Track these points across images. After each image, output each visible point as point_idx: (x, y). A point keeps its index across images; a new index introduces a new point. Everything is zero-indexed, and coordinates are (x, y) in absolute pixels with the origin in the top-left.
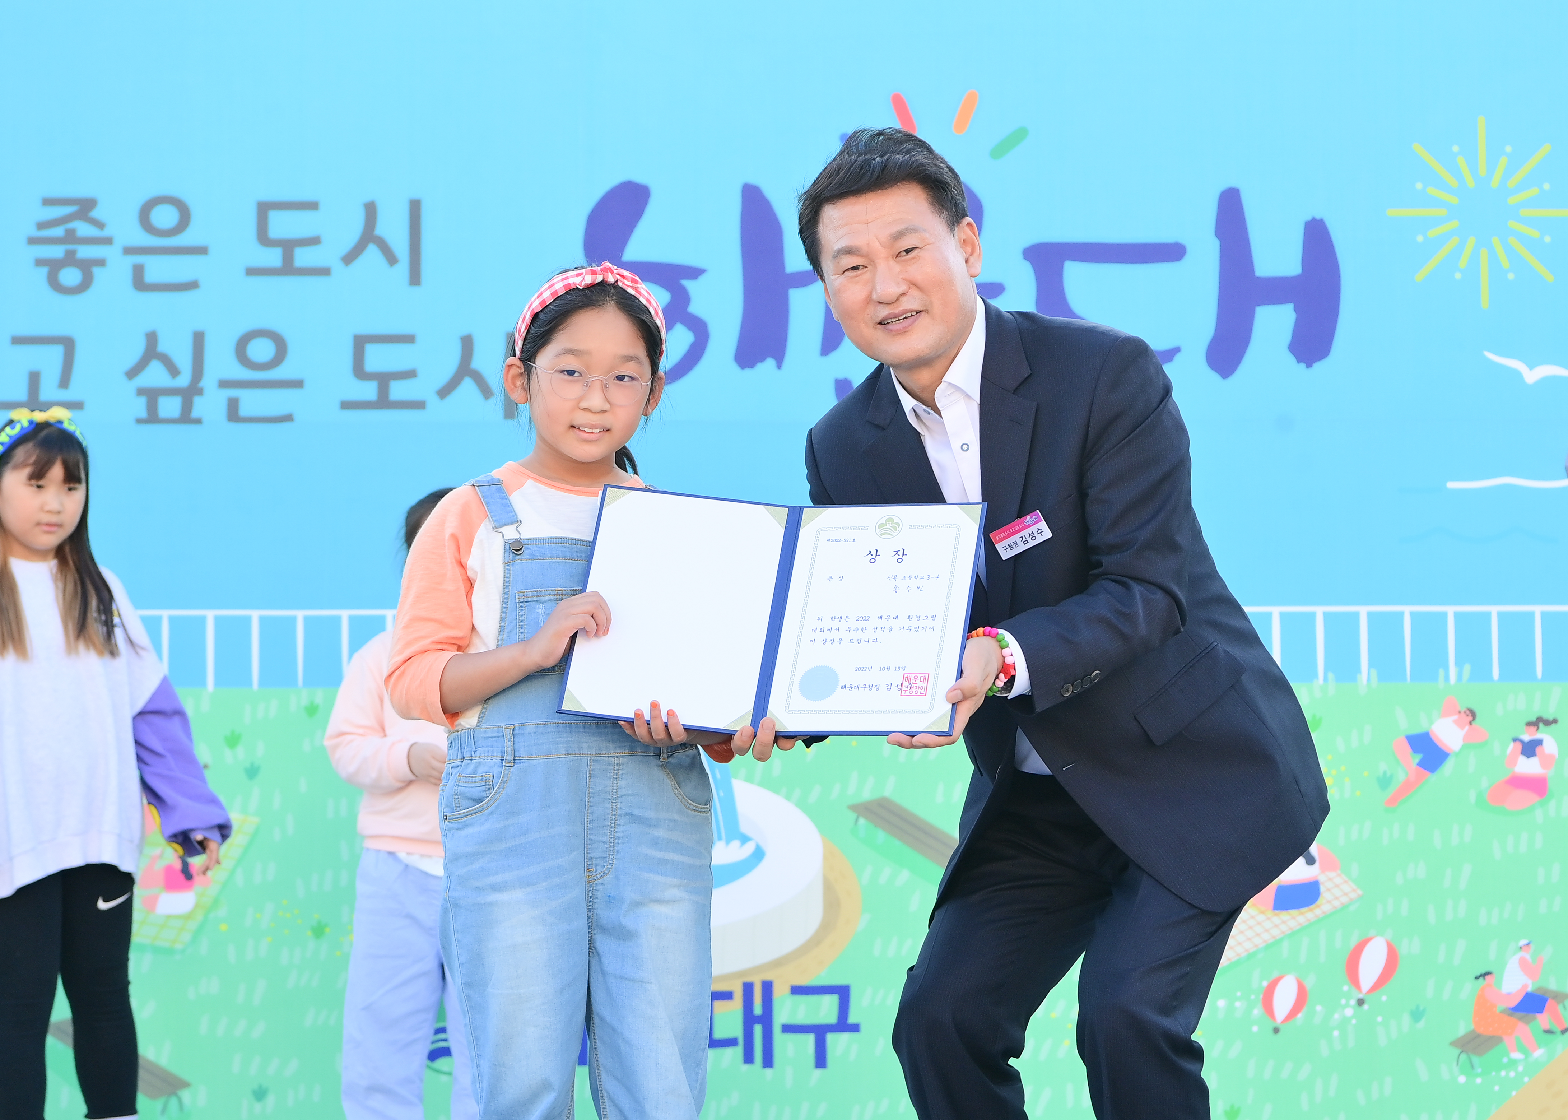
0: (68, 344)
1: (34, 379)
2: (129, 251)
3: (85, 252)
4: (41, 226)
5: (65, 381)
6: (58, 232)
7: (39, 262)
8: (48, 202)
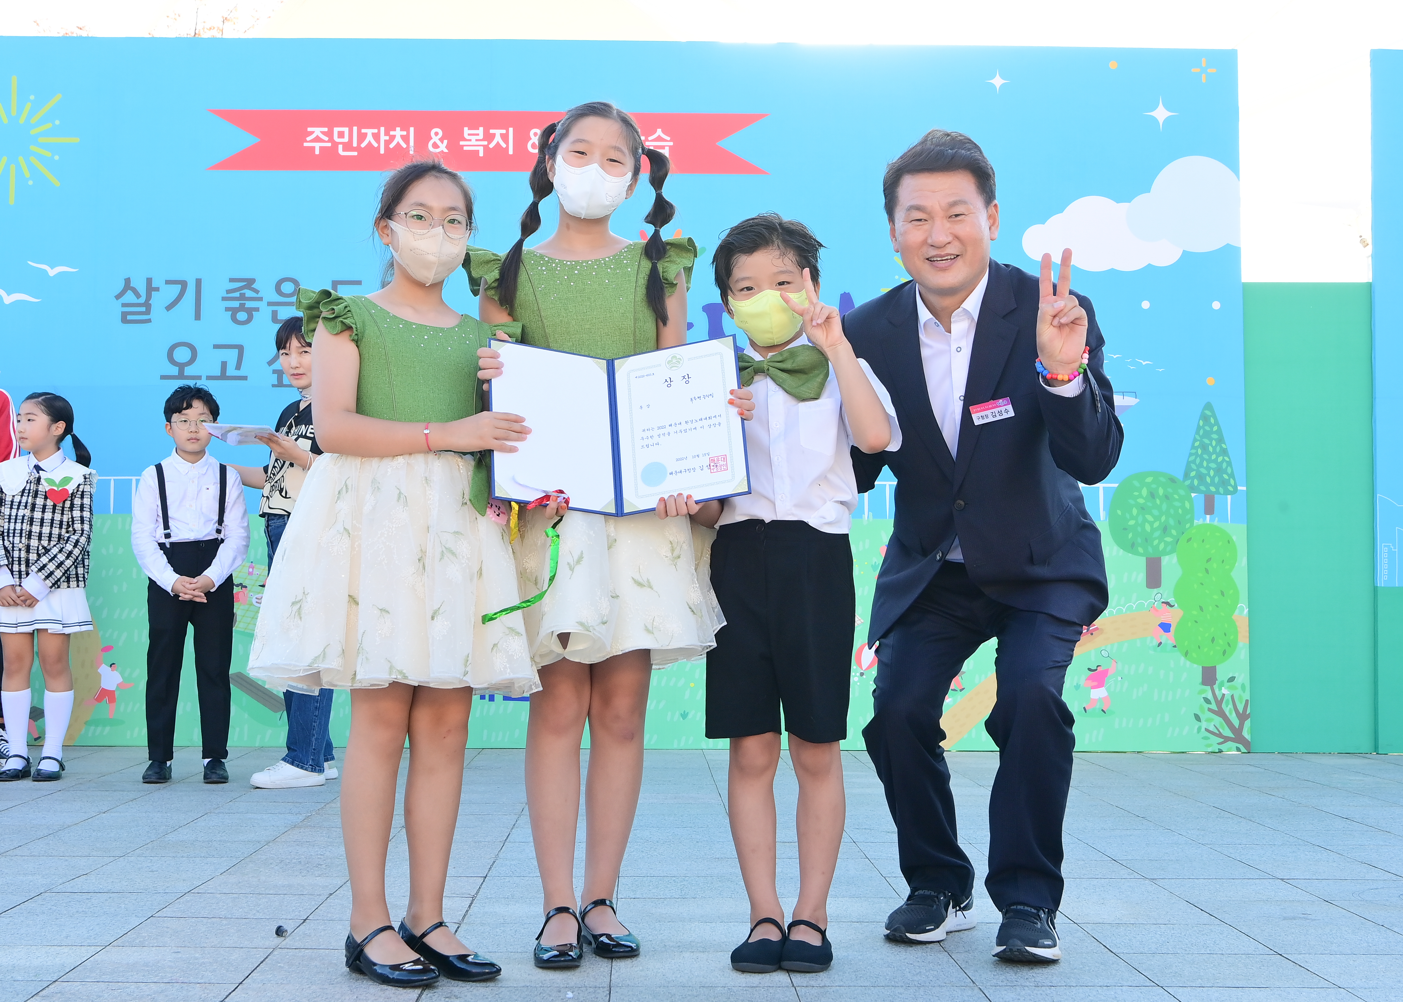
0: (240, 348)
1: (224, 365)
2: (270, 304)
3: (249, 304)
4: (228, 292)
5: (238, 367)
6: (237, 294)
7: (227, 309)
8: (232, 280)
